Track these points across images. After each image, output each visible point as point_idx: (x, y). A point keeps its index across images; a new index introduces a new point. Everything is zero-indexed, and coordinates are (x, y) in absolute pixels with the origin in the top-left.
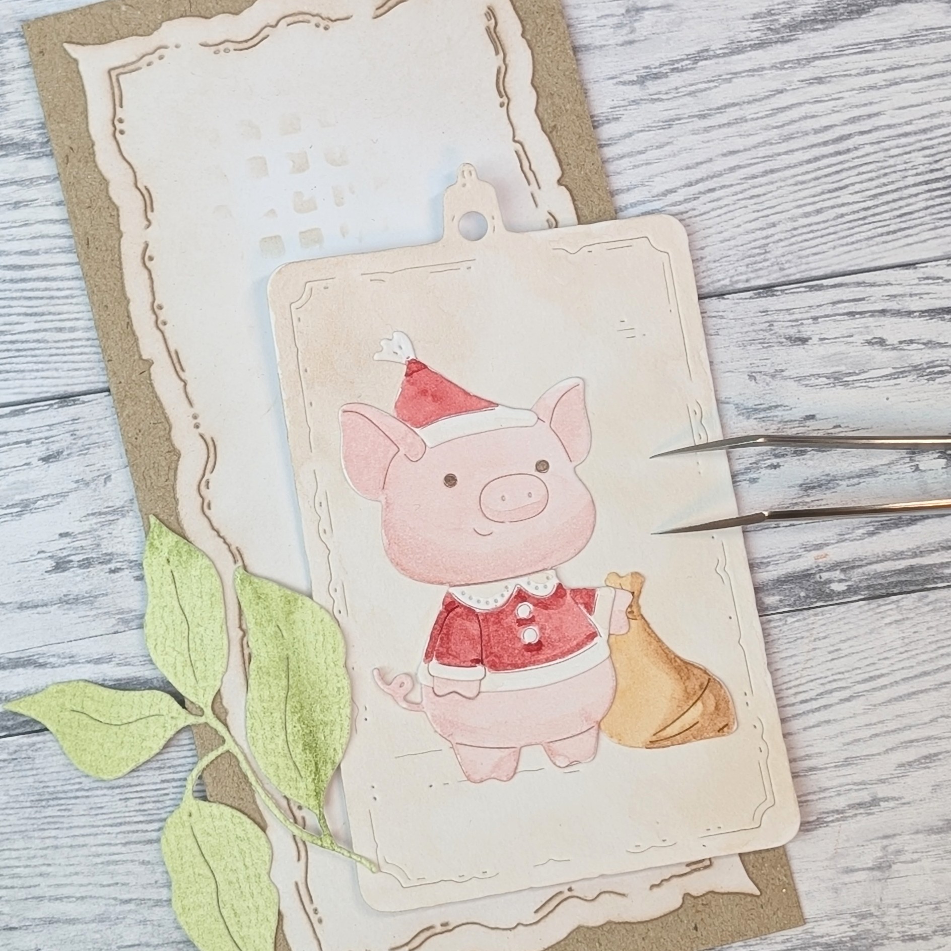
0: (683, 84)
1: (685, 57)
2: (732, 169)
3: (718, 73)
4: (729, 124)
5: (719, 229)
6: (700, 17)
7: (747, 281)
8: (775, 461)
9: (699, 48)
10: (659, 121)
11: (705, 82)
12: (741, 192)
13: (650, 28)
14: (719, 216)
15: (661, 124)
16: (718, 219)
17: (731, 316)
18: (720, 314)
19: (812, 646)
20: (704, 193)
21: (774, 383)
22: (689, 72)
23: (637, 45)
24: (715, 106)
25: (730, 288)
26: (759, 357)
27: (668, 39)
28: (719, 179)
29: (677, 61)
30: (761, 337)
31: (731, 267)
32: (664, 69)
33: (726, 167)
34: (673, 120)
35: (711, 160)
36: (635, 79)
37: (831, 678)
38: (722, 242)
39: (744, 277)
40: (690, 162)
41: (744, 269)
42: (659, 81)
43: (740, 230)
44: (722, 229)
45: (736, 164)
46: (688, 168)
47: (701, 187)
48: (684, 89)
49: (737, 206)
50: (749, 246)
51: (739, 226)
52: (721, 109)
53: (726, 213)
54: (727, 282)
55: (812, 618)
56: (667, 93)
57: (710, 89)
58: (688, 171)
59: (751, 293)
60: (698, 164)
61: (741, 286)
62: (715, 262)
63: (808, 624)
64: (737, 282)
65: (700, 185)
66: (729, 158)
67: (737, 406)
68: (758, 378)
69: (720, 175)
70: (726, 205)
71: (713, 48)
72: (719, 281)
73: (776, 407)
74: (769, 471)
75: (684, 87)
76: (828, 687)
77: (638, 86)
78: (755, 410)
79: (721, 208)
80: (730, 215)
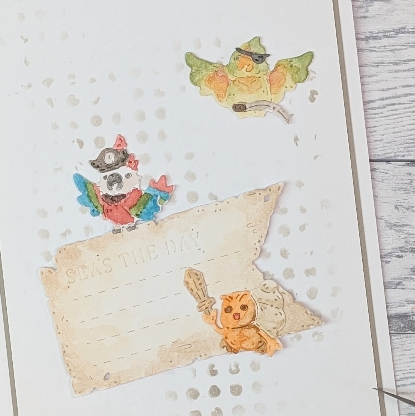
0: (389, 45)
1: (392, 30)
2: (406, 95)
3: (408, 42)
4: (409, 70)
5: (394, 126)
6: (404, 10)
7: (403, 156)
8: (400, 254)
9: (401, 26)
10: (372, 62)
11: (400, 45)
12: (408, 108)
13: (376, 11)
14: (395, 119)
15: (373, 64)
16: (394, 120)
17: (392, 173)
18: (386, 171)
19: (402, 353)
20: (389, 105)
21: (407, 213)
22: (393, 38)
23: (368, 19)
24: (403, 59)
25: (393, 159)
26: (402, 198)
27: (385, 19)
28: (399, 99)
29: (388, 32)
30: (405, 187)
31: (396, 147)
32: (380, 35)
33: (403, 93)
34: (380, 63)
35: (396, 88)
36: (364, 37)
37: (409, 371)
38: (394, 133)
39: (402, 154)
40: (385, 87)
41: (402, 149)
42: (376, 41)
43: (405, 128)
44: (395, 126)
45: (409, 92)
46: (383, 90)
47: (388, 102)
48: (388, 47)
49: (405, 115)
50: (408, 138)
51: (404, 126)
52: (406, 61)
53: (398, 118)
54: (392, 155)
55: (405, 339)
56: (379, 48)
57: (402, 49)
58: (383, 92)
59: (404, 163)
60: (388, 89)
61: (399, 158)
62: (388, 143)
63: (402, 341)
64: (398, 156)
65: (388, 100)
66: (406, 88)
67: (386, 221)
68: (399, 208)
69: (399, 97)
70: (399, 114)
71: (408, 27)
72: (389, 153)
73: (406, 225)
74: (396, 258)
75: (389, 46)
76: (406, 375)
77: (365, 41)
78: (395, 225)
79: (396, 115)
80: (400, 120)
